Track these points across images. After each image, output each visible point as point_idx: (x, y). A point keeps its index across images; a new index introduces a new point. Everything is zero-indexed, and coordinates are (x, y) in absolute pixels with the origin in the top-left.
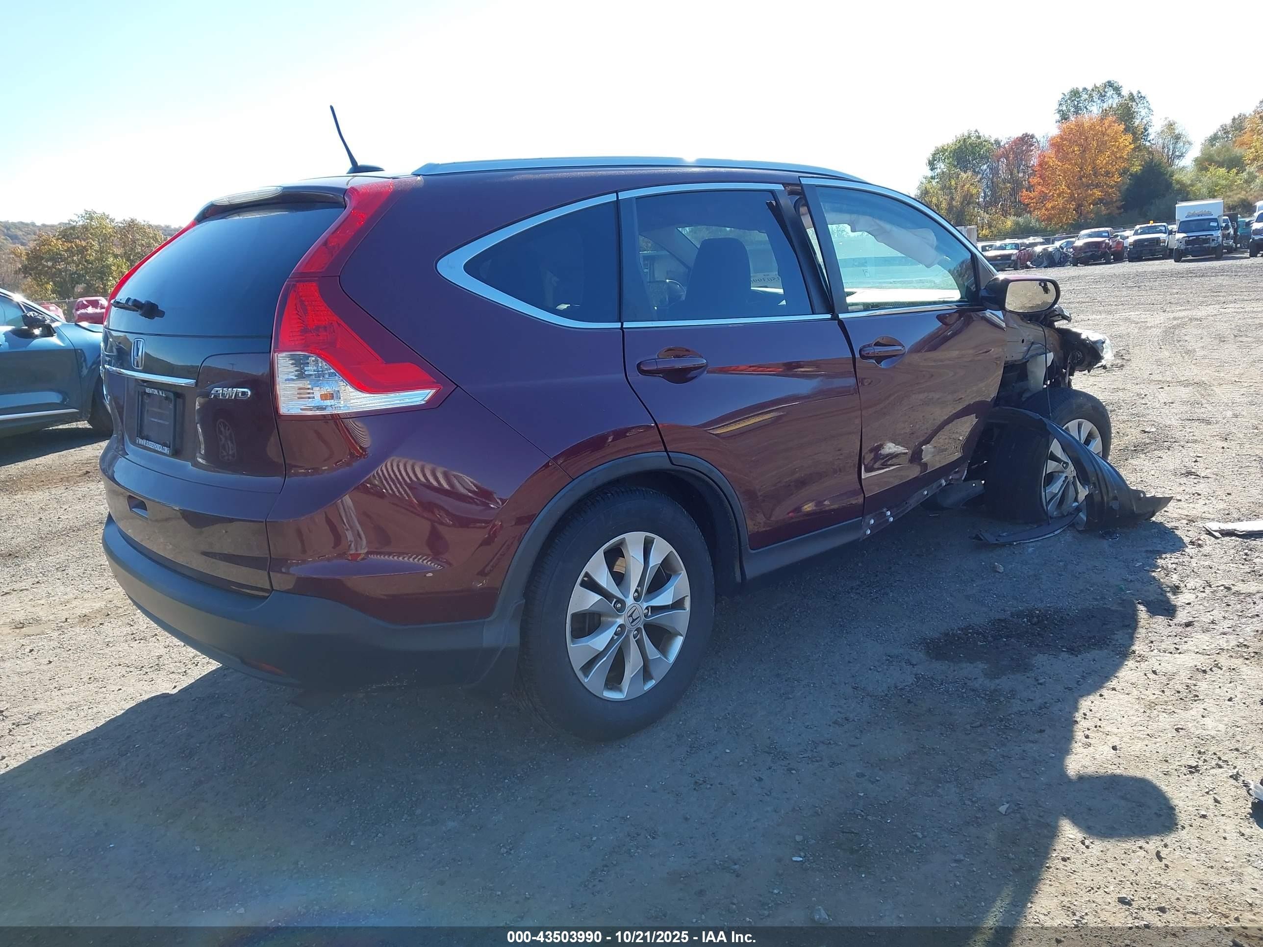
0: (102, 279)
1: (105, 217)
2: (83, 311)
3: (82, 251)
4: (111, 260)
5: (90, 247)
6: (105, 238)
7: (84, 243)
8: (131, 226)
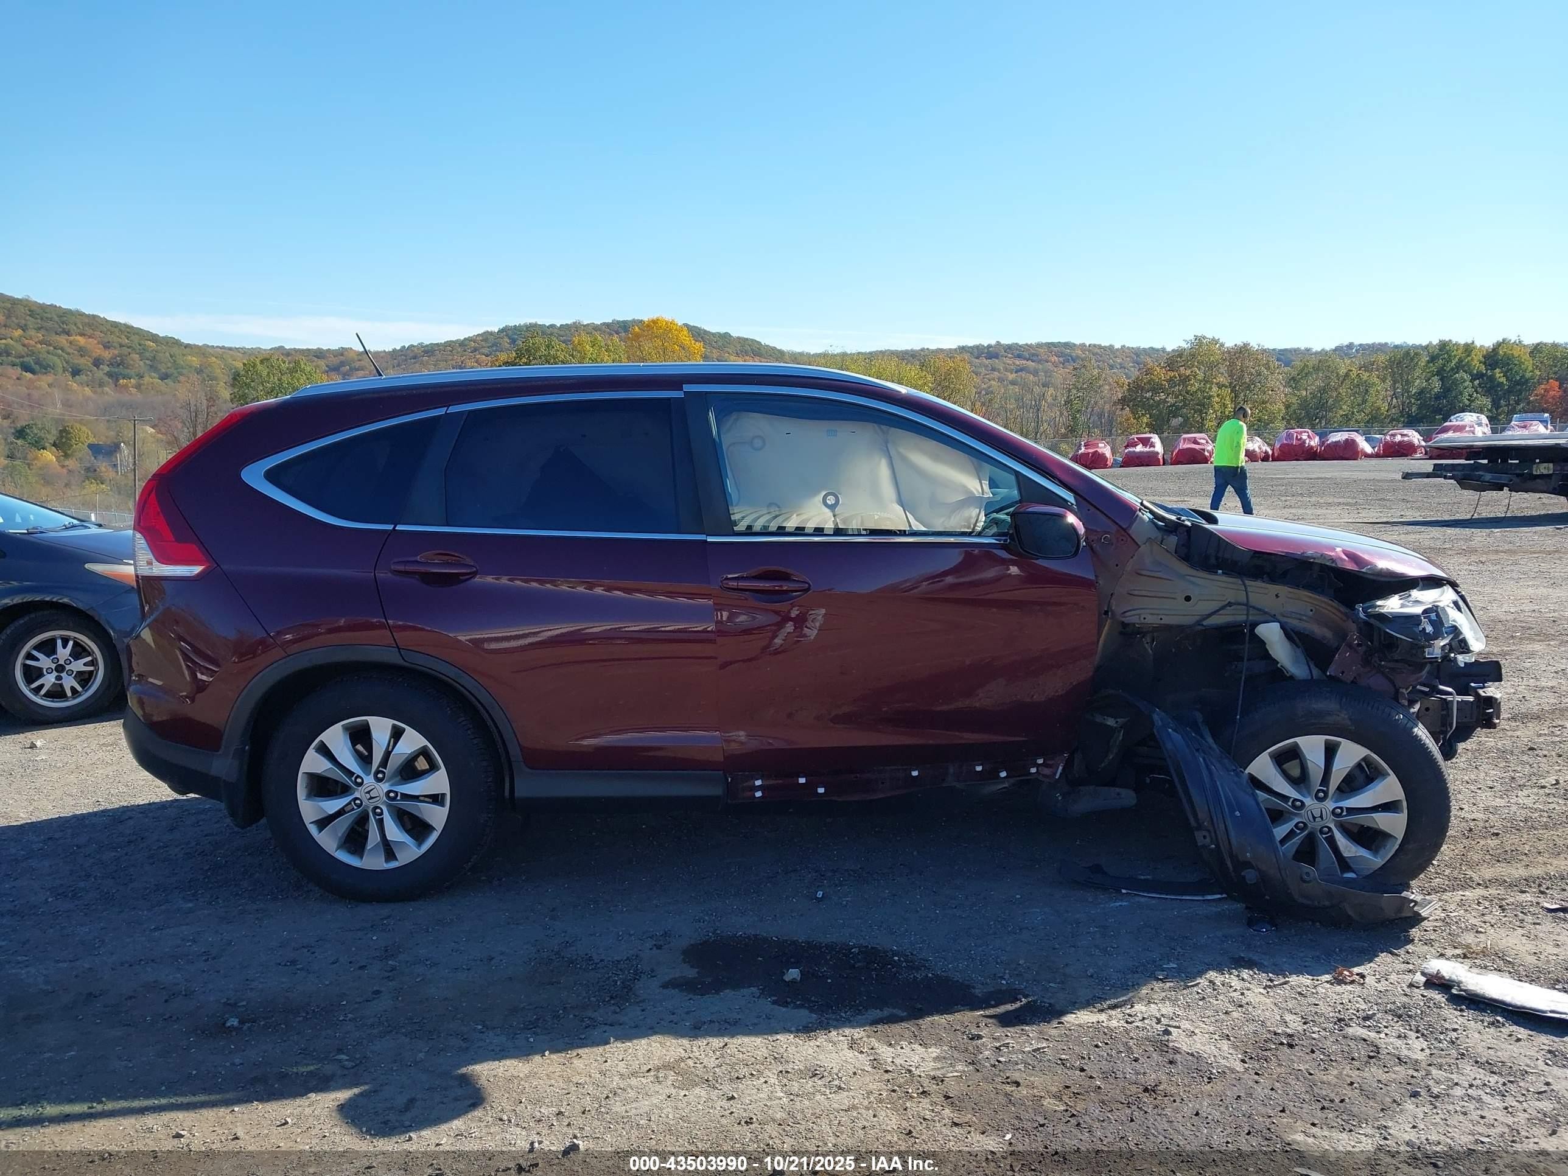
0: (1201, 411)
1: (1215, 341)
2: (1131, 449)
3: (1185, 380)
4: (1215, 389)
5: (1194, 377)
6: (1212, 366)
7: (1188, 372)
8: (1243, 351)
